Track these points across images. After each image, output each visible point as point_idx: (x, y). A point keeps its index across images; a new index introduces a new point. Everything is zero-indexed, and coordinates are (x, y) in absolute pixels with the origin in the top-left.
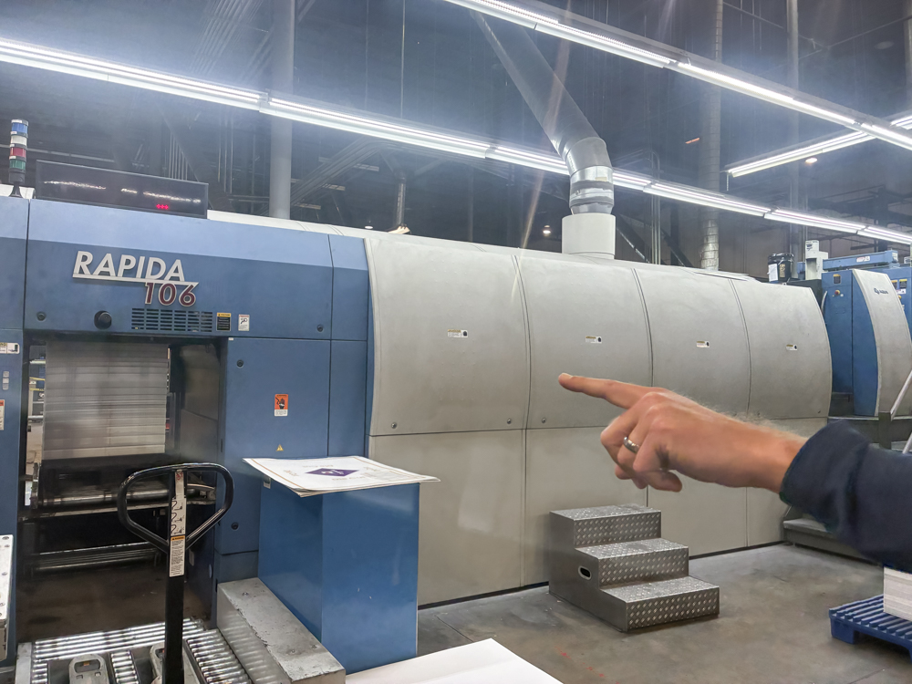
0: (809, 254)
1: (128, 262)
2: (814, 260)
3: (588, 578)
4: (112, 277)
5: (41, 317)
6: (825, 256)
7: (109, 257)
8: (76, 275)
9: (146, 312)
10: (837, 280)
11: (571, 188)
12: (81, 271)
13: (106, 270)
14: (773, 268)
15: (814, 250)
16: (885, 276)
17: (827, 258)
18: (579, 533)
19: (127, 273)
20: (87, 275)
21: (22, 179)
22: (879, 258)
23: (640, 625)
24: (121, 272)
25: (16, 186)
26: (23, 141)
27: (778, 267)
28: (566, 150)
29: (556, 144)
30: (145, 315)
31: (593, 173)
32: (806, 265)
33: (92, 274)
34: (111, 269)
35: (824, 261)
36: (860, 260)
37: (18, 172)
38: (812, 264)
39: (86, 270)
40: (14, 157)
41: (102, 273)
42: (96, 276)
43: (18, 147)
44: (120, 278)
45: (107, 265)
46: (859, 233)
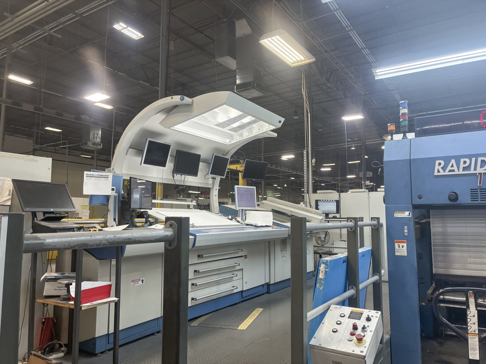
1: (465, 162)
4: (456, 172)
5: (420, 198)
7: (453, 161)
8: (436, 173)
9: (479, 190)
12: (439, 171)
13: (452, 169)
19: (464, 169)
20: (442, 173)
21: (407, 129)
24: (461, 169)
25: (404, 133)
26: (406, 111)
30: (479, 193)
33: (444, 172)
34: (455, 168)
37: (405, 126)
39: (441, 170)
40: (402, 120)
41: (450, 171)
42: (447, 173)
43: (404, 114)
44: (461, 172)
45: (452, 166)
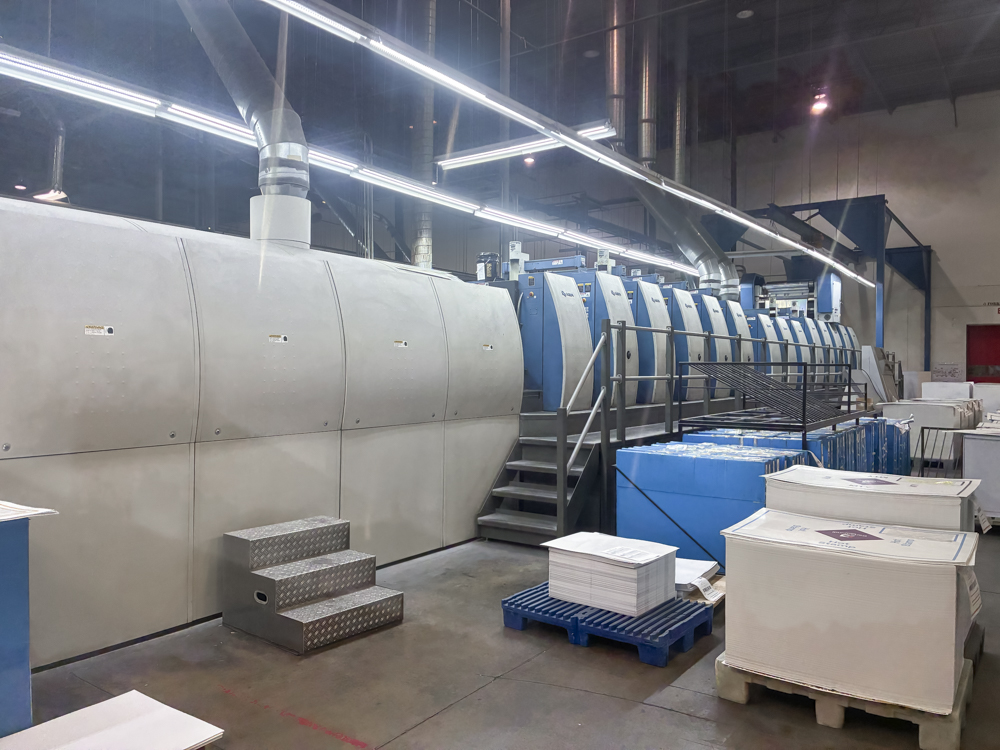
0: (512, 255)
2: (517, 261)
3: (264, 603)
6: (526, 257)
10: (531, 282)
11: (260, 164)
14: (480, 267)
15: (516, 251)
16: (572, 280)
17: (528, 260)
18: (257, 555)
22: (569, 262)
23: (318, 645)
27: (486, 266)
28: (254, 119)
29: (243, 111)
31: (286, 150)
32: (510, 266)
35: (526, 262)
36: (555, 263)
38: (516, 264)
46: (560, 237)
